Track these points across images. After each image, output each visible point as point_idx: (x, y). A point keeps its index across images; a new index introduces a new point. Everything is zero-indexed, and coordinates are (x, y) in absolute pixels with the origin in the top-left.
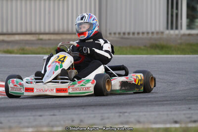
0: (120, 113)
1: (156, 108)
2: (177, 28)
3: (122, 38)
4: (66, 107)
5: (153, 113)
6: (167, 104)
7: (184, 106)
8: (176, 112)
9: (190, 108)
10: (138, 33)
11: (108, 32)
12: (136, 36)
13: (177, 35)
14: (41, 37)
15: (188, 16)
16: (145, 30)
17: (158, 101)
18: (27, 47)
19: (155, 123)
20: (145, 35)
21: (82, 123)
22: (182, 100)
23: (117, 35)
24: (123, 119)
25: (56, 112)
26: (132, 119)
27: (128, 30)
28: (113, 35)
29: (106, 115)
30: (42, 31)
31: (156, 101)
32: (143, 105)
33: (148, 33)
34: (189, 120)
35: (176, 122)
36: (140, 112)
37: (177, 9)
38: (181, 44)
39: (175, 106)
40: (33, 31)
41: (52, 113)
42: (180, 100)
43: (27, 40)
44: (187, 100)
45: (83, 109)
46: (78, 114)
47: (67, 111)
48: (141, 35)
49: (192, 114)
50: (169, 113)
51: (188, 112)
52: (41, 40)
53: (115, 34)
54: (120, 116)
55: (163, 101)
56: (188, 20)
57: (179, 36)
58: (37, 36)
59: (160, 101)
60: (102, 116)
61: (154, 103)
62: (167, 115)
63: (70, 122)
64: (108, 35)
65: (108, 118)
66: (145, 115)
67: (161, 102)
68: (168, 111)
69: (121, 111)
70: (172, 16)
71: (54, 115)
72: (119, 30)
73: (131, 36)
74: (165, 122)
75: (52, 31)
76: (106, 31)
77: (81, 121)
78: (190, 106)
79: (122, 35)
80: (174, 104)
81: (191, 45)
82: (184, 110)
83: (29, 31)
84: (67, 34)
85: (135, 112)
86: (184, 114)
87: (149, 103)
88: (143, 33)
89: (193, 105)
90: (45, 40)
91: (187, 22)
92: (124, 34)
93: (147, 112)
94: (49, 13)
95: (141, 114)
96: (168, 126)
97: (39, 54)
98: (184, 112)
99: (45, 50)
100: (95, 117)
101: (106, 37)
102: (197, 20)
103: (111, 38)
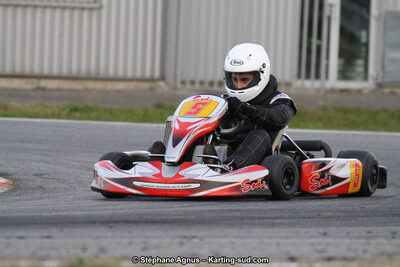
0: (185, 237)
1: (258, 231)
2: (317, 76)
4: (76, 223)
5: (249, 241)
6: (283, 224)
7: (313, 230)
8: (297, 241)
9: (325, 234)
11: (179, 79)
13: (318, 90)
14: (44, 83)
15: (342, 53)
17: (264, 218)
18: (13, 103)
21: (102, 255)
22: (314, 218)
23: (197, 86)
24: (187, 250)
25: (54, 232)
28: (188, 86)
29: (155, 241)
30: (46, 71)
31: (259, 219)
32: (232, 225)
34: (317, 255)
35: (292, 259)
36: (225, 237)
37: (319, 37)
38: (324, 108)
39: (296, 230)
40: (27, 70)
41: (45, 234)
42: (309, 218)
43: (14, 89)
44: (324, 218)
45: (111, 227)
46: (97, 237)
47: (78, 231)
49: (328, 244)
50: (281, 241)
52: (44, 89)
53: (193, 83)
54: (181, 244)
55: (274, 218)
56: (342, 61)
57: (322, 92)
58: (35, 81)
59: (269, 218)
60: (145, 243)
61: (257, 221)
62: (278, 244)
63: (79, 251)
64: (179, 85)
65: (157, 247)
66: (233, 243)
67: (270, 221)
68: (281, 237)
69: (187, 233)
70: (309, 51)
71: (49, 237)
72: (200, 77)
75: (65, 72)
76: (175, 76)
77: (102, 250)
78: (326, 230)
79: (206, 85)
80: (295, 225)
81: (345, 111)
82: (312, 237)
83: (18, 70)
84: (97, 79)
86: (312, 245)
87: (245, 221)
89: (333, 229)
90: (51, 90)
91: (339, 65)
92: (211, 83)
93: (236, 237)
94: (61, 35)
95: (225, 240)
97: (37, 116)
98: (313, 240)
99: (49, 111)
100: (130, 243)
101: (175, 88)
102: (360, 62)
103: (184, 92)
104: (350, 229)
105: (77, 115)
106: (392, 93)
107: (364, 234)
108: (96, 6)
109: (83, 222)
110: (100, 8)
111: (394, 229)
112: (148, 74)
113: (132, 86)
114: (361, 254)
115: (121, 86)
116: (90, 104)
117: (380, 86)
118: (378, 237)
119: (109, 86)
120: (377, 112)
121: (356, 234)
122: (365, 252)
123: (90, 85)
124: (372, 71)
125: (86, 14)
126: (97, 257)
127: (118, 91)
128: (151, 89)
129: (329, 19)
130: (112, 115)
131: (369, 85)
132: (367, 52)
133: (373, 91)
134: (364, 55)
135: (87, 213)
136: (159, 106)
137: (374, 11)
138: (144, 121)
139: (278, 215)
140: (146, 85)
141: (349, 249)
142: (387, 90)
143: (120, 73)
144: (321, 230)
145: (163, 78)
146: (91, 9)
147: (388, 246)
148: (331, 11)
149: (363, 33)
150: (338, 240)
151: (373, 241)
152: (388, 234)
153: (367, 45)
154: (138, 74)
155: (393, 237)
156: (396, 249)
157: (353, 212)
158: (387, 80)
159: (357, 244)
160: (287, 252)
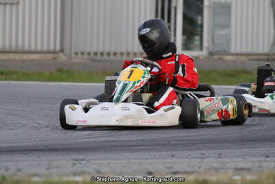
0: (76, 160)
1: (127, 155)
3: (93, 60)
5: (120, 161)
6: (144, 149)
7: (165, 153)
8: (154, 161)
9: (173, 156)
10: (115, 54)
11: (73, 51)
12: (112, 57)
15: (184, 32)
16: (124, 50)
17: (131, 146)
20: (125, 57)
21: (19, 173)
22: (166, 145)
23: (86, 56)
24: (78, 168)
26: (90, 169)
27: (100, 50)
28: (80, 56)
29: (55, 163)
31: (129, 146)
32: (110, 151)
33: (128, 54)
34: (168, 171)
35: (150, 174)
36: (104, 159)
37: (169, 21)
39: (153, 153)
42: (162, 145)
44: (172, 145)
45: (26, 154)
46: (17, 161)
48: (118, 57)
49: (174, 163)
50: (143, 161)
51: (170, 160)
53: (83, 54)
54: (74, 164)
55: (138, 146)
56: (185, 37)
59: (134, 146)
60: (49, 164)
61: (126, 148)
62: (140, 163)
63: (3, 171)
64: (73, 55)
65: (57, 167)
66: (109, 163)
67: (136, 148)
68: (143, 159)
69: (77, 158)
72: (88, 50)
73: (105, 57)
76: (71, 49)
78: (174, 153)
79: (92, 55)
80: (152, 150)
82: (164, 158)
84: (17, 52)
85: (96, 159)
86: (164, 163)
87: (119, 148)
88: (122, 54)
89: (179, 152)
91: (183, 40)
92: (96, 54)
93: (112, 159)
95: (105, 162)
98: (164, 160)
100: (39, 165)
101: (71, 58)
102: (197, 38)
103: (77, 60)
104: (190, 152)
105: (4, 77)
106: (220, 59)
107: (200, 155)
108: (15, 2)
109: (6, 151)
110: (18, 3)
111: (220, 151)
112: (52, 48)
114: (197, 169)
115: (34, 57)
116: (12, 70)
117: (211, 54)
118: (209, 157)
119: (25, 57)
120: (209, 72)
121: (194, 156)
122: (200, 167)
123: (12, 56)
124: (205, 44)
125: (8, 7)
126: (15, 175)
127: (32, 60)
129: (176, 8)
130: (27, 76)
131: (204, 53)
132: (202, 31)
133: (206, 58)
134: (199, 33)
135: (9, 145)
136: (59, 70)
137: (206, 3)
138: (49, 81)
139: (141, 144)
140: (51, 56)
141: (189, 166)
142: (216, 57)
143: (33, 48)
144: (170, 153)
145: (62, 51)
146: (12, 4)
147: (215, 163)
148: (177, 3)
149: (199, 18)
150: (182, 160)
151: (205, 160)
152: (216, 155)
153: (202, 26)
154: (45, 48)
155: (219, 157)
156: (221, 166)
157: (192, 140)
158: (216, 49)
159: (194, 162)
160: (147, 169)
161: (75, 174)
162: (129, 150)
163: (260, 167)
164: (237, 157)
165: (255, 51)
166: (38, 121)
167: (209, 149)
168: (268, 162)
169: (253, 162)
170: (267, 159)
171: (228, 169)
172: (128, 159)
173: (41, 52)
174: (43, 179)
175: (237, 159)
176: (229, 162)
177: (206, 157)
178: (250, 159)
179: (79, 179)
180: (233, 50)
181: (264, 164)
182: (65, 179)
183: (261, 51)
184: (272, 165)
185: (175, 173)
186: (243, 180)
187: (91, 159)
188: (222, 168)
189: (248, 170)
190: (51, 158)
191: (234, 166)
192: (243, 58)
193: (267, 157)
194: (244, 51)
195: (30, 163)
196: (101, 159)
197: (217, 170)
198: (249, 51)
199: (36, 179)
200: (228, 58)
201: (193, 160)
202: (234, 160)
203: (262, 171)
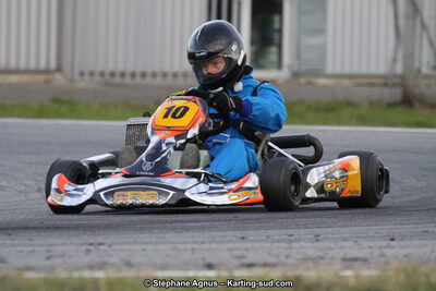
0: (91, 244)
1: (170, 236)
3: (107, 84)
5: (162, 247)
6: (198, 228)
7: (231, 233)
8: (214, 246)
9: (243, 238)
10: (144, 75)
11: (77, 70)
16: (157, 68)
17: (176, 222)
19: (164, 267)
20: (159, 80)
22: (230, 220)
23: (97, 78)
24: (95, 258)
26: (114, 259)
27: (120, 67)
28: (87, 77)
29: (59, 249)
32: (142, 229)
33: (165, 75)
34: (238, 262)
35: (210, 266)
36: (135, 243)
39: (212, 233)
42: (225, 220)
44: (241, 221)
45: (10, 235)
48: (149, 80)
49: (247, 249)
50: (197, 246)
51: (239, 245)
53: (92, 74)
54: (88, 251)
56: (254, 48)
59: (181, 222)
60: (48, 251)
61: (168, 225)
62: (193, 250)
64: (77, 76)
66: (144, 250)
67: (183, 224)
68: (195, 243)
69: (92, 241)
72: (100, 68)
73: (128, 80)
74: (185, 266)
76: (73, 67)
78: (244, 233)
79: (107, 77)
80: (210, 229)
82: (229, 241)
85: (122, 243)
86: (230, 250)
87: (156, 225)
88: (154, 75)
89: (251, 232)
91: (252, 53)
92: (113, 75)
93: (147, 243)
95: (137, 247)
96: (191, 274)
98: (230, 245)
100: (33, 252)
101: (72, 80)
102: (273, 50)
103: (83, 84)
104: (269, 232)
106: (309, 83)
107: (285, 237)
111: (317, 231)
112: (43, 65)
113: (25, 78)
114: (282, 258)
115: (14, 79)
117: (295, 75)
118: (300, 240)
121: (276, 238)
122: (287, 256)
124: (286, 59)
127: (11, 85)
128: (47, 82)
129: (239, 4)
130: (3, 110)
131: (282, 75)
132: (281, 38)
133: (288, 82)
134: (277, 41)
136: (56, 100)
138: (40, 117)
140: (41, 78)
141: (270, 254)
142: (303, 80)
143: (13, 65)
144: (238, 233)
147: (311, 249)
149: (277, 18)
150: (258, 245)
151: (295, 245)
152: (311, 236)
153: (280, 31)
154: (32, 65)
155: (317, 240)
156: (321, 254)
159: (278, 248)
160: (204, 259)
161: (91, 267)
162: (172, 229)
163: (382, 255)
164: (344, 240)
165: (364, 71)
166: (26, 182)
167: (298, 226)
168: (393, 247)
169: (370, 247)
170: (392, 243)
171: (333, 259)
172: (173, 243)
173: (27, 72)
174: (42, 275)
175: (345, 244)
176: (332, 249)
177: (296, 240)
178: (365, 243)
179: (99, 274)
180: (330, 69)
181: (389, 252)
182: (76, 275)
183: (373, 70)
184: (401, 252)
185: (250, 265)
186: (357, 277)
187: (115, 243)
188: (322, 258)
189: (364, 260)
190: (51, 241)
191: (341, 255)
192: (346, 82)
193: (392, 240)
194: (347, 70)
195: (19, 248)
196: (130, 243)
197: (314, 260)
198: (356, 70)
199: (29, 275)
200: (322, 81)
201: (275, 245)
202: (340, 244)
203: (387, 263)
